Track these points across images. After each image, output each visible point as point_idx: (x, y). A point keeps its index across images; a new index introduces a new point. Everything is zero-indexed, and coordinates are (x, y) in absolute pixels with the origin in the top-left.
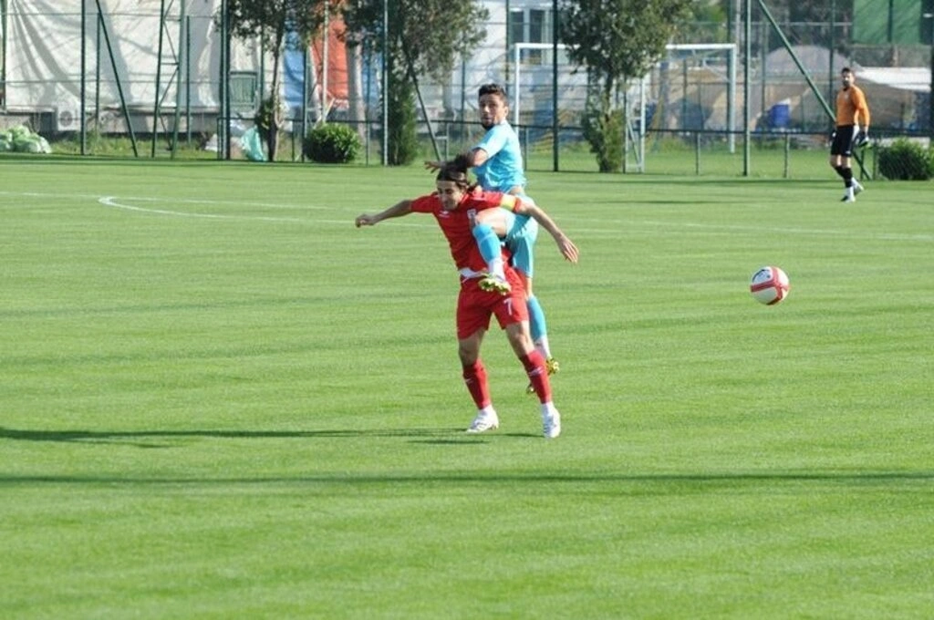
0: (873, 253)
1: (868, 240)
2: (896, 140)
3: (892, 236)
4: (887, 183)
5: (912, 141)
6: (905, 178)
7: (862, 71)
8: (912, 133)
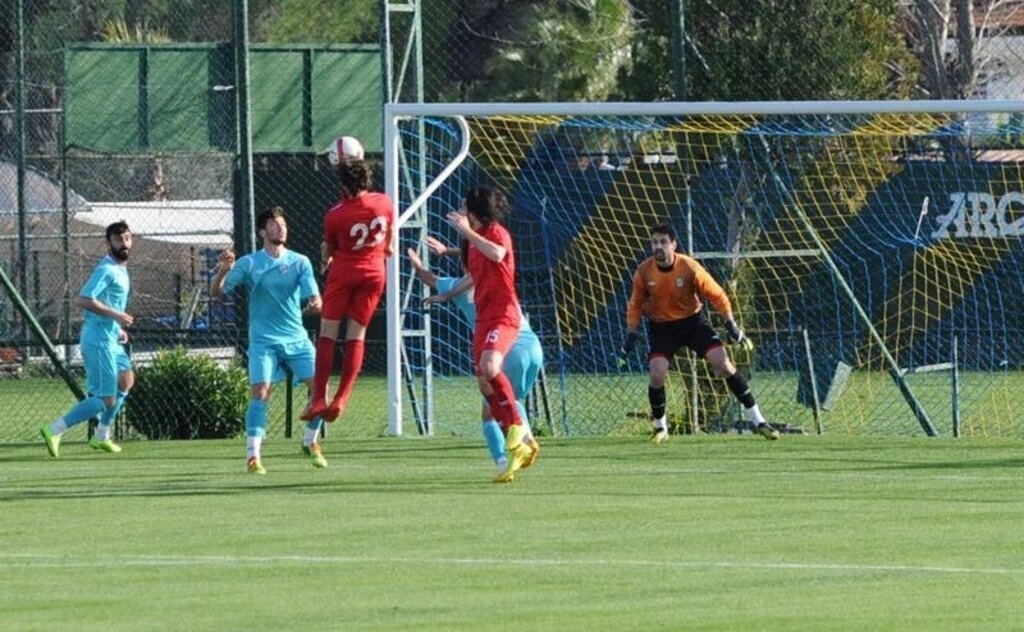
0: (110, 597)
1: (102, 569)
2: (159, 353)
3: (152, 560)
4: (144, 444)
5: (193, 353)
6: (182, 434)
7: (89, 210)
8: (197, 339)
